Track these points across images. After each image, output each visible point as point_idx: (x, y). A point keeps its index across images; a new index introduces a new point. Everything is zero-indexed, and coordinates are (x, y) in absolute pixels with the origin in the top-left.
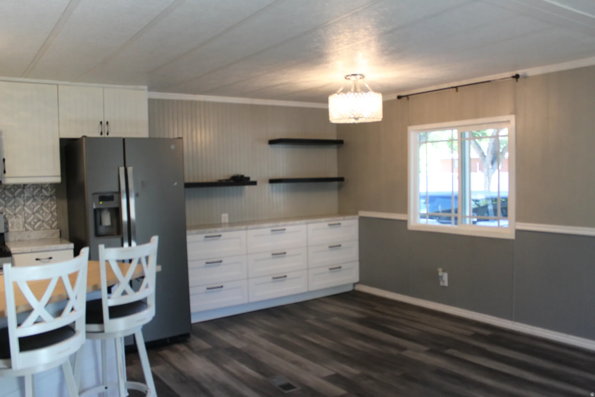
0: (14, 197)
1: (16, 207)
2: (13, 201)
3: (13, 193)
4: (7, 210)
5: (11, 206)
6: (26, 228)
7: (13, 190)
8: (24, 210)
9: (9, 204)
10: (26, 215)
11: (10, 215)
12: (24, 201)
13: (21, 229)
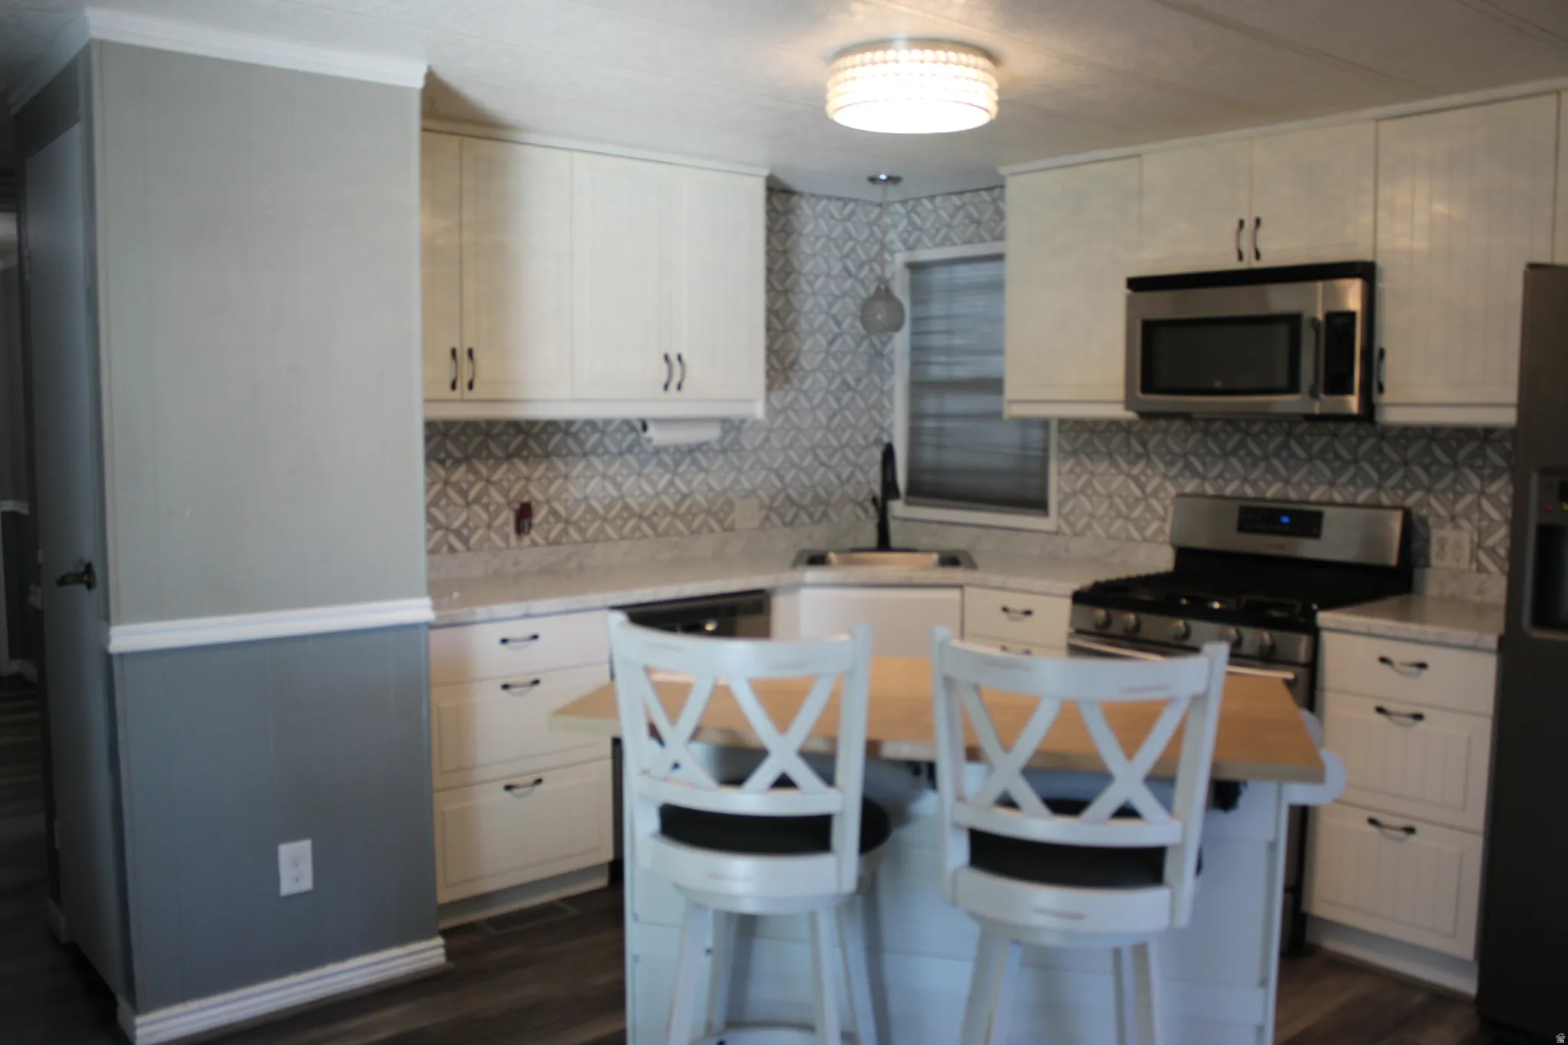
0: (1456, 465)
1: (1459, 496)
2: (1451, 476)
3: (1451, 453)
4: (1433, 502)
5: (1443, 492)
6: (1478, 562)
7: (1453, 443)
8: (1479, 507)
9: (1440, 486)
10: (1484, 524)
11: (1439, 516)
12: (1482, 478)
13: (1464, 564)
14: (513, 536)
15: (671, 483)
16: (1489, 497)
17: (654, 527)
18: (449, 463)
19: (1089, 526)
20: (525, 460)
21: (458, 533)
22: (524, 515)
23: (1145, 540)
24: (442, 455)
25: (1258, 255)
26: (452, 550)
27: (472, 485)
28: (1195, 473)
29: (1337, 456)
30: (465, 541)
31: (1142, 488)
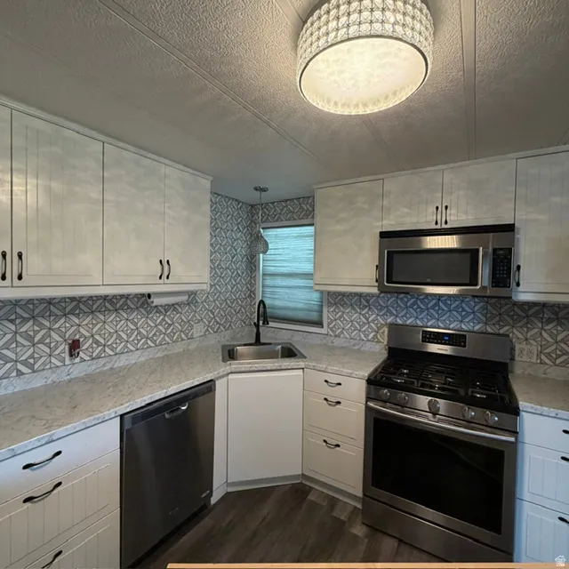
0: (528, 317)
1: (529, 330)
2: (525, 321)
4: (515, 332)
5: (521, 327)
6: (541, 359)
10: (544, 343)
11: (519, 338)
12: (542, 323)
13: (534, 360)
14: (67, 358)
15: (163, 320)
16: (545, 331)
17: (154, 342)
18: (18, 321)
19: (342, 332)
20: (77, 316)
21: (25, 363)
22: (74, 346)
23: (368, 340)
24: (13, 317)
25: (446, 223)
26: (20, 373)
27: (36, 332)
28: (392, 314)
29: (464, 310)
30: (31, 367)
31: (367, 319)
